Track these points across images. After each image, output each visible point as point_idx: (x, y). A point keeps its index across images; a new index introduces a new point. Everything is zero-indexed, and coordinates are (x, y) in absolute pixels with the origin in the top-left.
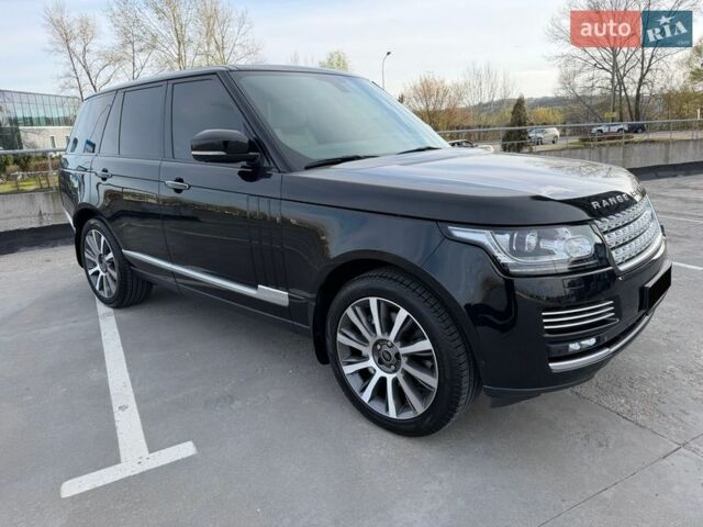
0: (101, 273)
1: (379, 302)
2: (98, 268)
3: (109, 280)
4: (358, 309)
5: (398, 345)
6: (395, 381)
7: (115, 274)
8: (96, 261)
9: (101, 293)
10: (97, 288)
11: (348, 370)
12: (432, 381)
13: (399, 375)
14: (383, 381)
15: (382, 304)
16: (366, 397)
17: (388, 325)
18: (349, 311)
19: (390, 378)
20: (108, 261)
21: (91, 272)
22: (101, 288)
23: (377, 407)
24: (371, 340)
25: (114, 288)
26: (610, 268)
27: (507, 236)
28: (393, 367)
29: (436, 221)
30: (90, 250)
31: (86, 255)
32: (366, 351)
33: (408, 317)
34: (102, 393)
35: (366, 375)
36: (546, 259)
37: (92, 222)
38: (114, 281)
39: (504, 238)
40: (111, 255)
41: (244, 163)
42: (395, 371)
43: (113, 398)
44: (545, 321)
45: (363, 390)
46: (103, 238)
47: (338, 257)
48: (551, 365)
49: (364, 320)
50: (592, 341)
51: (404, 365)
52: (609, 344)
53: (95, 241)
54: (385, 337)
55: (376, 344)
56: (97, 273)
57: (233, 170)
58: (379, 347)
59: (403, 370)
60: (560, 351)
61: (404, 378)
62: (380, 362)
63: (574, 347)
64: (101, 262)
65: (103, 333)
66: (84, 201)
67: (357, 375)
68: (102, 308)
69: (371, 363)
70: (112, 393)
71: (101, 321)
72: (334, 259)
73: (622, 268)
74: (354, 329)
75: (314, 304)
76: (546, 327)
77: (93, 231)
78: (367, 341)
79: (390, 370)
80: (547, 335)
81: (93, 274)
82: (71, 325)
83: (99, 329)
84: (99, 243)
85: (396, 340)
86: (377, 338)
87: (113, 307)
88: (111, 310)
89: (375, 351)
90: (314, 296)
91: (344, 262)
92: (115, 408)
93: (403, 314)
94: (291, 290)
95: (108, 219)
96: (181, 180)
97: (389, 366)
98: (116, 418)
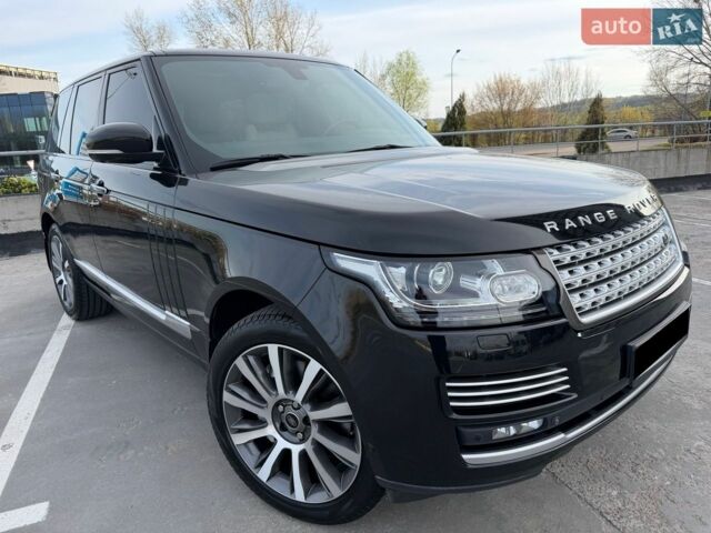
1: (280, 350)
4: (251, 359)
5: (307, 407)
6: (303, 455)
11: (238, 439)
12: (353, 457)
13: (307, 446)
14: (286, 454)
15: (284, 352)
16: (264, 474)
17: (294, 380)
18: (240, 362)
19: (296, 450)
23: (279, 486)
24: (271, 401)
26: (563, 320)
27: (402, 270)
28: (300, 435)
29: (318, 244)
32: (265, 414)
33: (321, 372)
35: (265, 445)
36: (470, 303)
39: (399, 272)
41: (156, 164)
42: (302, 441)
43: (5, 433)
44: (450, 394)
45: (260, 465)
48: (465, 457)
49: (259, 373)
50: (534, 424)
51: (315, 433)
52: (565, 428)
54: (290, 396)
55: (277, 405)
58: (281, 408)
59: (313, 439)
60: (478, 439)
61: (315, 450)
62: (282, 429)
63: (506, 431)
67: (252, 446)
69: (270, 431)
70: (8, 426)
73: (586, 320)
74: (246, 384)
76: (452, 404)
78: (264, 401)
79: (297, 439)
80: (455, 416)
85: (304, 401)
86: (279, 398)
89: (276, 414)
93: (314, 368)
97: (295, 434)
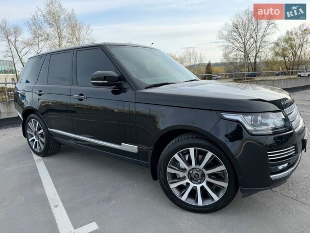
0: (36, 140)
2: (34, 138)
3: (40, 143)
5: (204, 170)
7: (43, 140)
8: (33, 134)
9: (35, 150)
10: (33, 147)
11: (172, 186)
12: (225, 185)
17: (189, 162)
20: (40, 134)
21: (30, 140)
22: (36, 147)
25: (42, 147)
26: (292, 131)
27: (250, 117)
28: (199, 181)
29: (216, 111)
30: (31, 129)
31: (28, 132)
33: (213, 156)
34: (43, 199)
36: (265, 127)
37: (32, 115)
38: (43, 143)
40: (42, 131)
41: (114, 86)
43: (50, 202)
44: (269, 156)
46: (38, 123)
47: (164, 129)
48: (271, 176)
50: (286, 165)
53: (33, 125)
56: (34, 140)
57: (109, 90)
60: (275, 170)
63: (280, 167)
64: (36, 135)
65: (38, 169)
66: (27, 106)
68: (36, 157)
69: (187, 181)
70: (49, 199)
71: (36, 163)
72: (162, 130)
73: (296, 130)
75: (152, 151)
76: (269, 159)
77: (32, 120)
80: (270, 163)
81: (32, 141)
82: (22, 166)
83: (36, 167)
84: (35, 125)
87: (42, 156)
88: (40, 158)
90: (152, 147)
91: (167, 131)
92: (52, 207)
93: (210, 154)
94: (139, 145)
95: (41, 114)
96: (82, 95)
98: (54, 212)
